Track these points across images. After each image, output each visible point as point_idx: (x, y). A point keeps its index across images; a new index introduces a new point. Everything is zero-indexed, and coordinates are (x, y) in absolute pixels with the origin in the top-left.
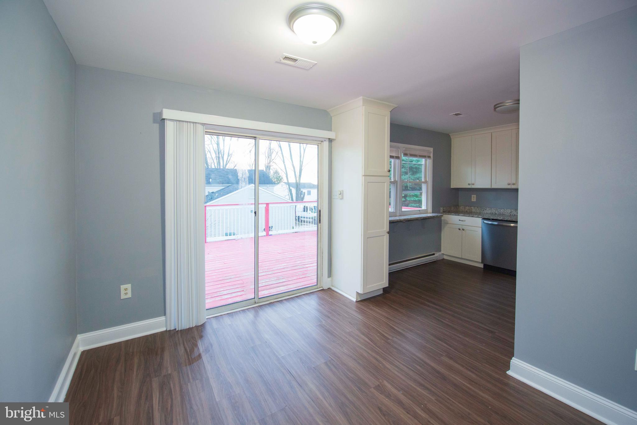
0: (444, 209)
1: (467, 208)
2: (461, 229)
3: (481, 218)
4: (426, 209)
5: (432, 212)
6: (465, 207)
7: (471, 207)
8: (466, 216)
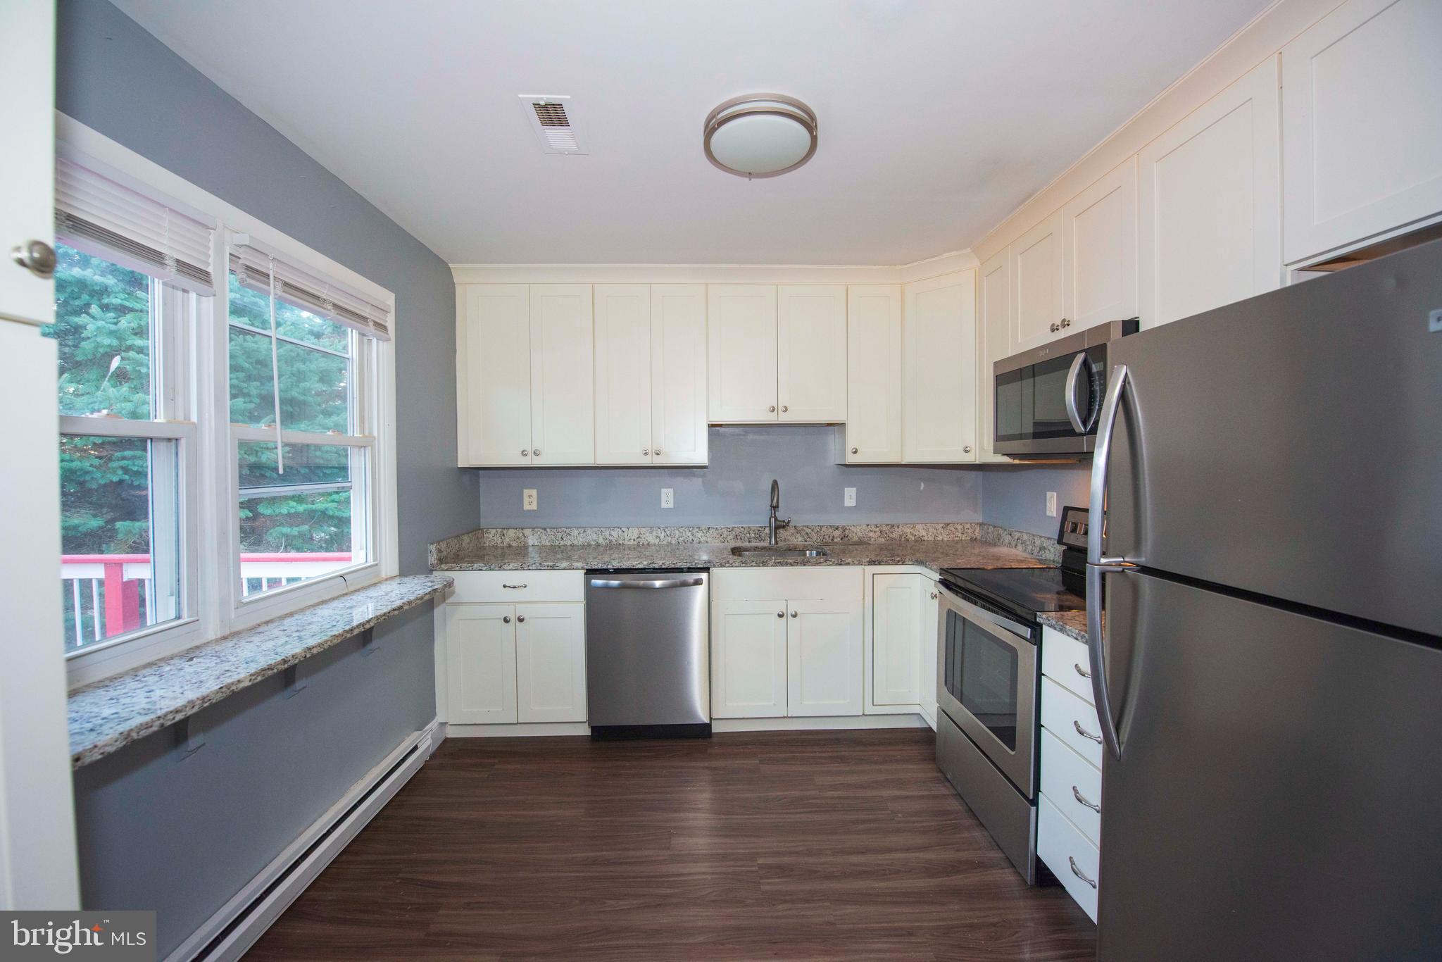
0: (440, 551)
1: (511, 533)
2: (513, 619)
3: (583, 568)
4: (371, 562)
5: (397, 572)
6: (505, 532)
7: (522, 529)
8: (530, 568)
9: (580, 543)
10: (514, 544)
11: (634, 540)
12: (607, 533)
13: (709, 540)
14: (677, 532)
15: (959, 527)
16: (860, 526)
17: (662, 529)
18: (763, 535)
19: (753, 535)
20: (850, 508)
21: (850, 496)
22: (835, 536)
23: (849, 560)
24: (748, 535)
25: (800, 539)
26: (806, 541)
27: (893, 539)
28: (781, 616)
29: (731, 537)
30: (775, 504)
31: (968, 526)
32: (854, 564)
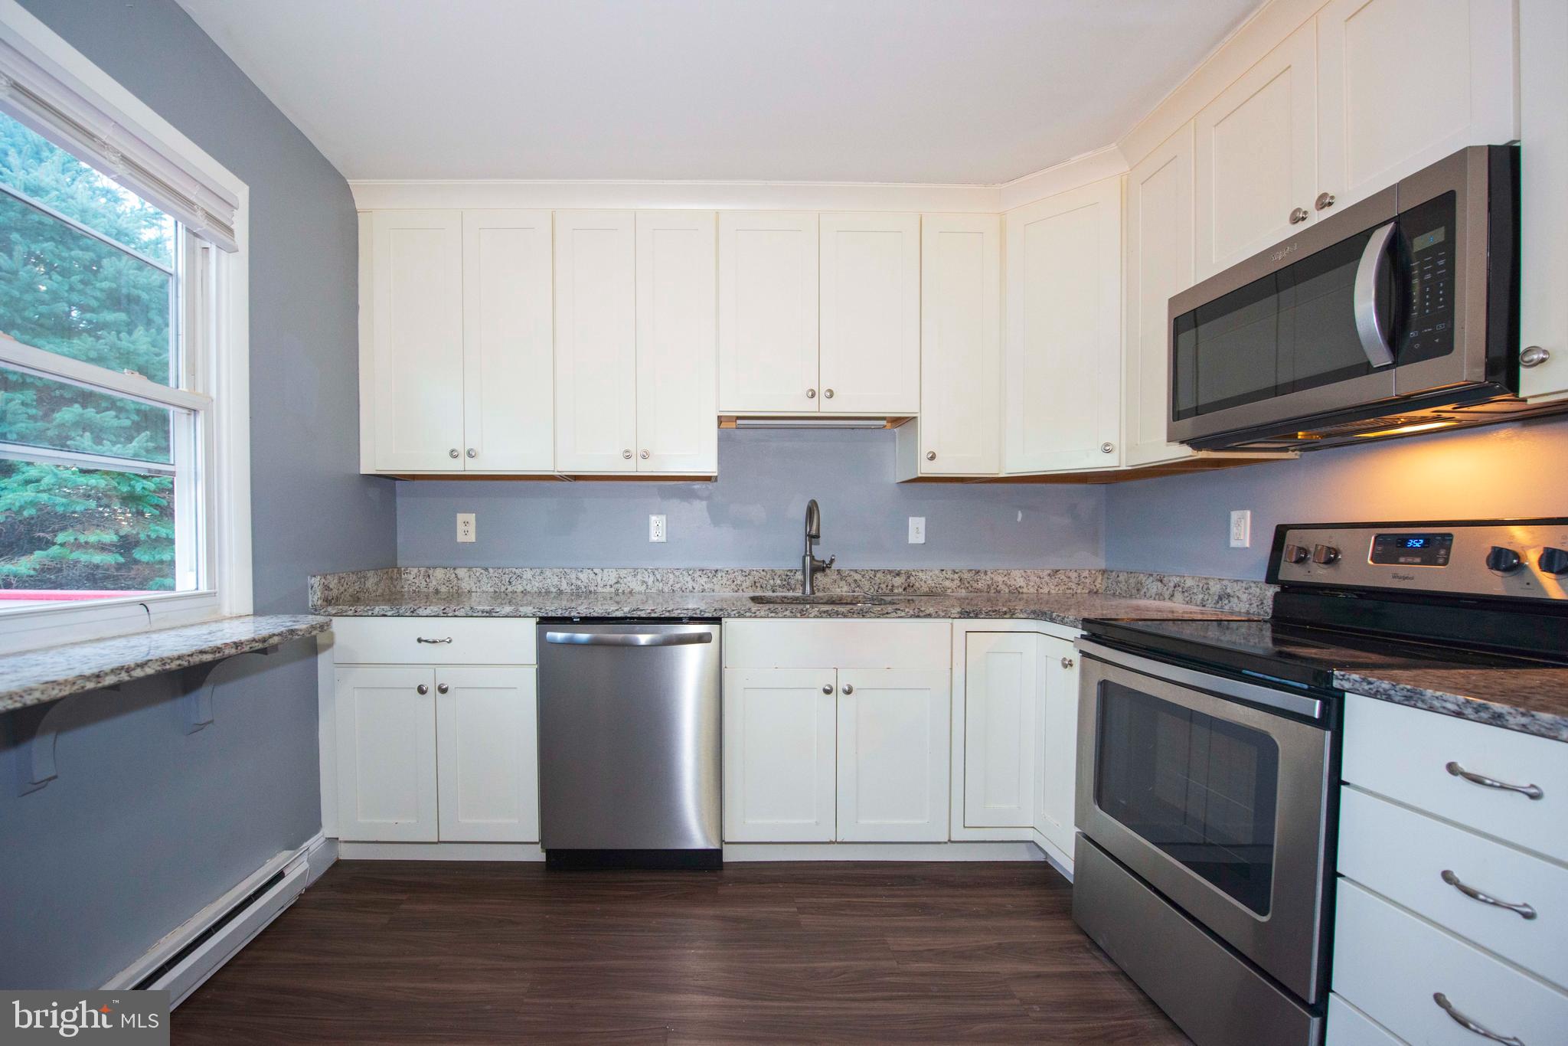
0: (327, 588)
1: (439, 573)
2: (432, 689)
3: (534, 616)
4: (204, 588)
5: (251, 611)
6: (431, 572)
7: (454, 569)
8: (457, 613)
9: (535, 589)
10: (443, 589)
11: (611, 586)
12: (573, 576)
13: (717, 588)
14: (671, 576)
15: (1073, 575)
16: (929, 574)
17: (650, 571)
18: (793, 582)
19: (779, 582)
20: (916, 546)
21: (917, 530)
22: (896, 585)
23: (931, 610)
24: (771, 582)
25: (845, 588)
26: (854, 592)
27: (978, 590)
28: (827, 692)
29: (748, 583)
30: (814, 532)
31: (1086, 574)
32: (938, 617)
